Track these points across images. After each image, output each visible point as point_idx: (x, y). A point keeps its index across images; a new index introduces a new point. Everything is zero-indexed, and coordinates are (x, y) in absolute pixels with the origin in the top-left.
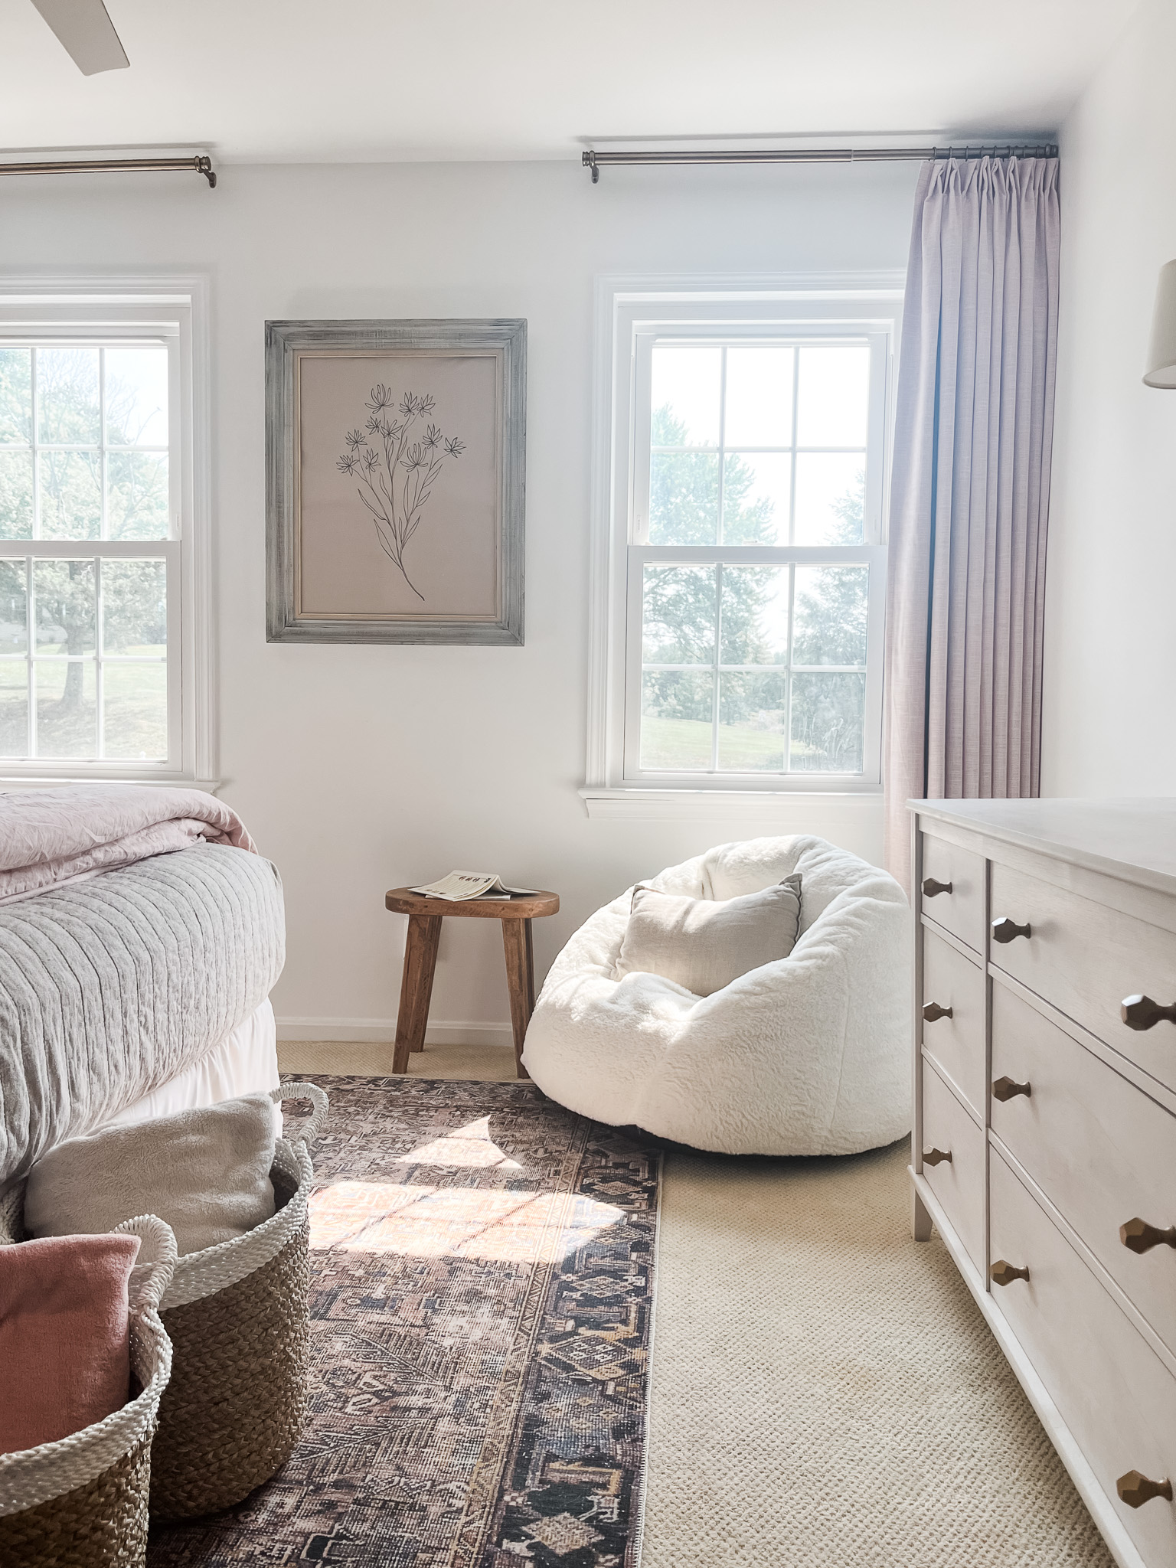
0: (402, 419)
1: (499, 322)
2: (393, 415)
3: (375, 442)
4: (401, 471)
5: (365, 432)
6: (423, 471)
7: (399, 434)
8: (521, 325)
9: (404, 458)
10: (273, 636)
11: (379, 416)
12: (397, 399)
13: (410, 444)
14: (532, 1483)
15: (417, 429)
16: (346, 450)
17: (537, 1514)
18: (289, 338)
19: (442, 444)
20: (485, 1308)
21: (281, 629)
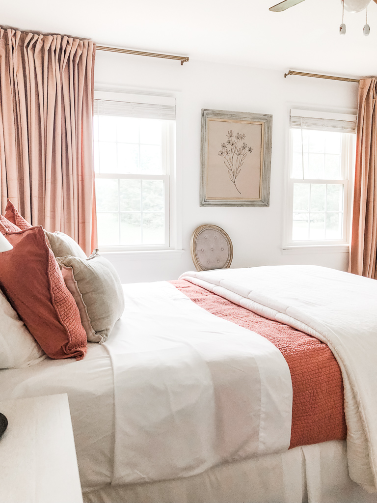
0: (236, 140)
1: (265, 115)
2: (233, 139)
3: (229, 147)
4: (235, 156)
5: (226, 144)
6: (242, 156)
7: (235, 145)
8: (271, 117)
9: (236, 152)
10: (203, 205)
11: (230, 139)
12: (235, 134)
13: (238, 148)
15: (240, 144)
16: (221, 149)
18: (207, 114)
19: (247, 149)
21: (204, 203)
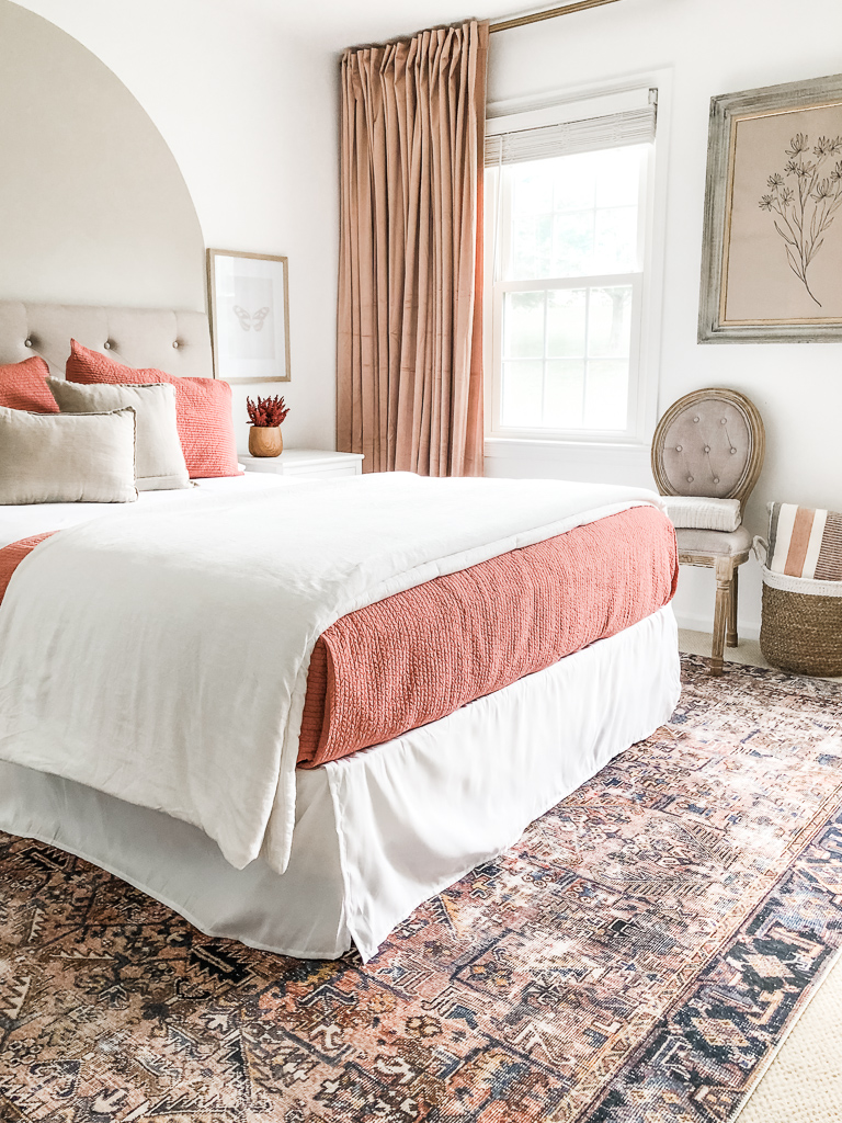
0: (814, 159)
2: (808, 157)
3: (791, 181)
4: (810, 202)
5: (783, 174)
6: (829, 201)
7: (811, 173)
9: (814, 192)
10: (703, 339)
11: (796, 160)
12: (812, 143)
13: (820, 180)
14: (760, 934)
15: (826, 167)
16: (767, 191)
17: (755, 951)
18: (728, 107)
20: (770, 830)
21: (710, 334)
